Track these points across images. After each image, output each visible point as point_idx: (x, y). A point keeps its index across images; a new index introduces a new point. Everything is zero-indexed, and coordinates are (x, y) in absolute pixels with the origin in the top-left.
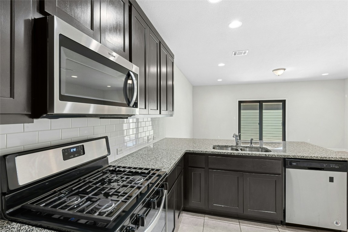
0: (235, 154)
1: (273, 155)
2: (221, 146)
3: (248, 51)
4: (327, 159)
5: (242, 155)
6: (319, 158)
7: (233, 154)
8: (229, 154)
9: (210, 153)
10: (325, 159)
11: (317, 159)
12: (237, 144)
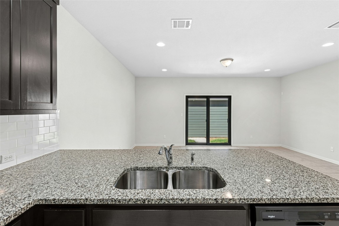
0: (153, 203)
1: (230, 200)
2: (141, 169)
3: (191, 20)
4: (329, 201)
5: (167, 203)
6: (316, 201)
7: (149, 201)
8: (139, 202)
9: (96, 202)
10: (325, 202)
11: (312, 202)
12: (169, 163)
